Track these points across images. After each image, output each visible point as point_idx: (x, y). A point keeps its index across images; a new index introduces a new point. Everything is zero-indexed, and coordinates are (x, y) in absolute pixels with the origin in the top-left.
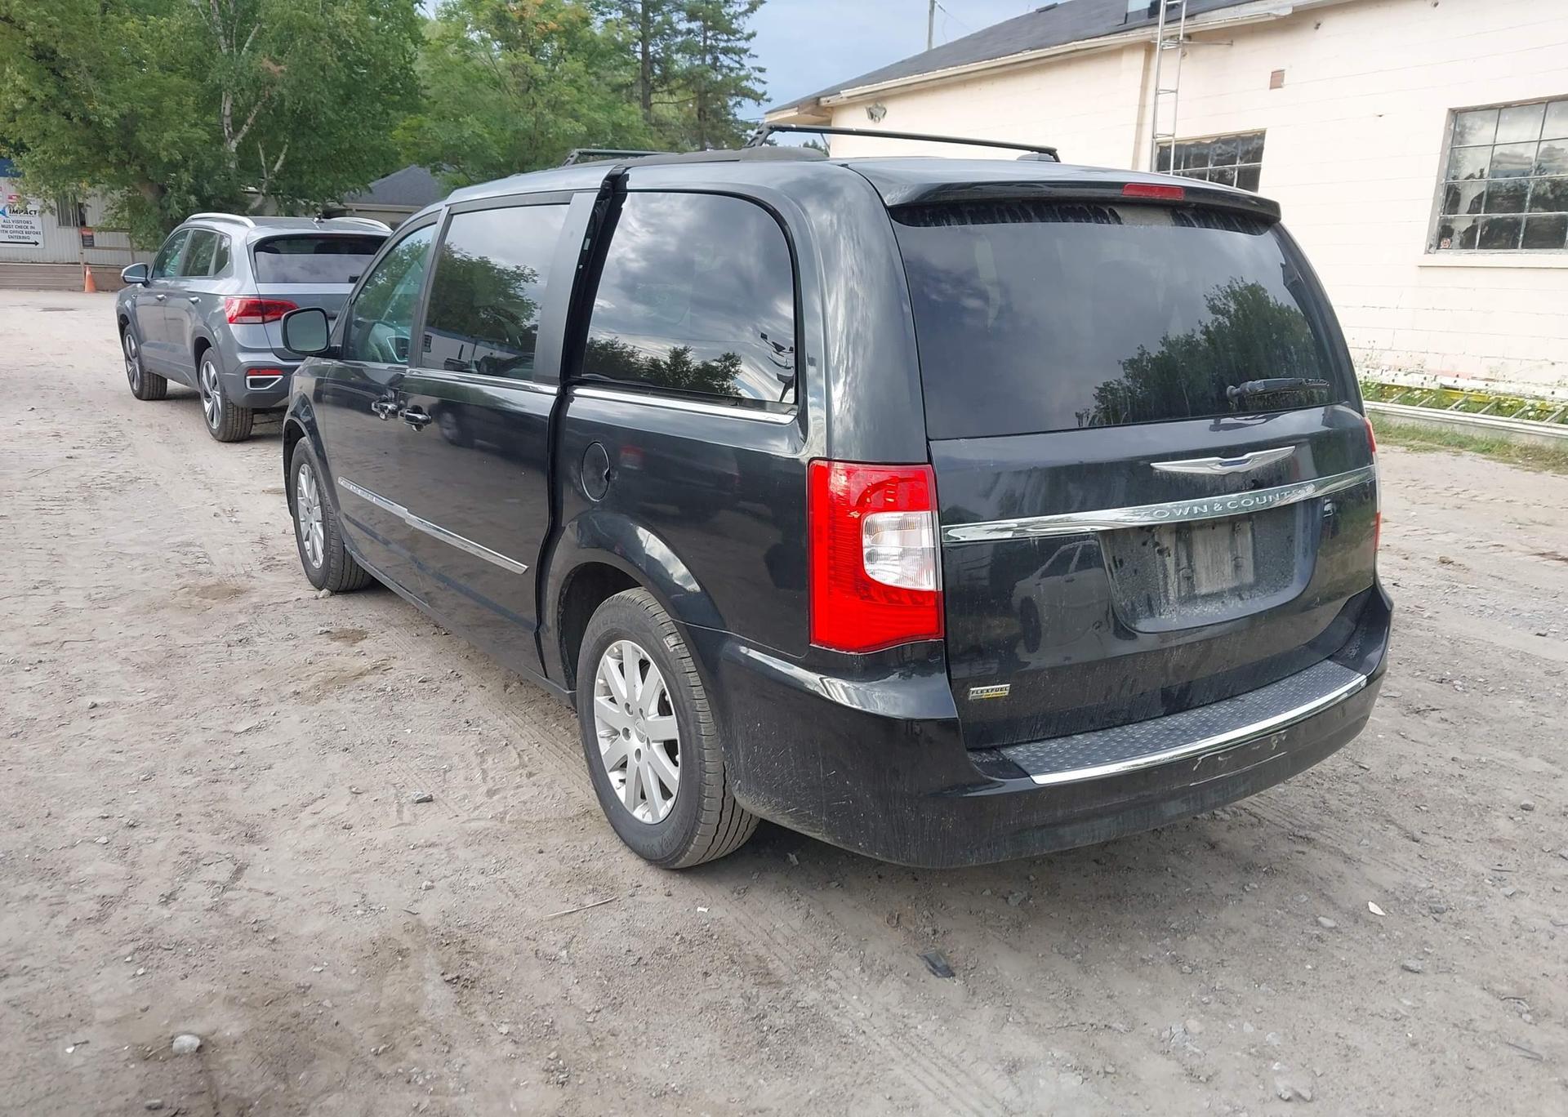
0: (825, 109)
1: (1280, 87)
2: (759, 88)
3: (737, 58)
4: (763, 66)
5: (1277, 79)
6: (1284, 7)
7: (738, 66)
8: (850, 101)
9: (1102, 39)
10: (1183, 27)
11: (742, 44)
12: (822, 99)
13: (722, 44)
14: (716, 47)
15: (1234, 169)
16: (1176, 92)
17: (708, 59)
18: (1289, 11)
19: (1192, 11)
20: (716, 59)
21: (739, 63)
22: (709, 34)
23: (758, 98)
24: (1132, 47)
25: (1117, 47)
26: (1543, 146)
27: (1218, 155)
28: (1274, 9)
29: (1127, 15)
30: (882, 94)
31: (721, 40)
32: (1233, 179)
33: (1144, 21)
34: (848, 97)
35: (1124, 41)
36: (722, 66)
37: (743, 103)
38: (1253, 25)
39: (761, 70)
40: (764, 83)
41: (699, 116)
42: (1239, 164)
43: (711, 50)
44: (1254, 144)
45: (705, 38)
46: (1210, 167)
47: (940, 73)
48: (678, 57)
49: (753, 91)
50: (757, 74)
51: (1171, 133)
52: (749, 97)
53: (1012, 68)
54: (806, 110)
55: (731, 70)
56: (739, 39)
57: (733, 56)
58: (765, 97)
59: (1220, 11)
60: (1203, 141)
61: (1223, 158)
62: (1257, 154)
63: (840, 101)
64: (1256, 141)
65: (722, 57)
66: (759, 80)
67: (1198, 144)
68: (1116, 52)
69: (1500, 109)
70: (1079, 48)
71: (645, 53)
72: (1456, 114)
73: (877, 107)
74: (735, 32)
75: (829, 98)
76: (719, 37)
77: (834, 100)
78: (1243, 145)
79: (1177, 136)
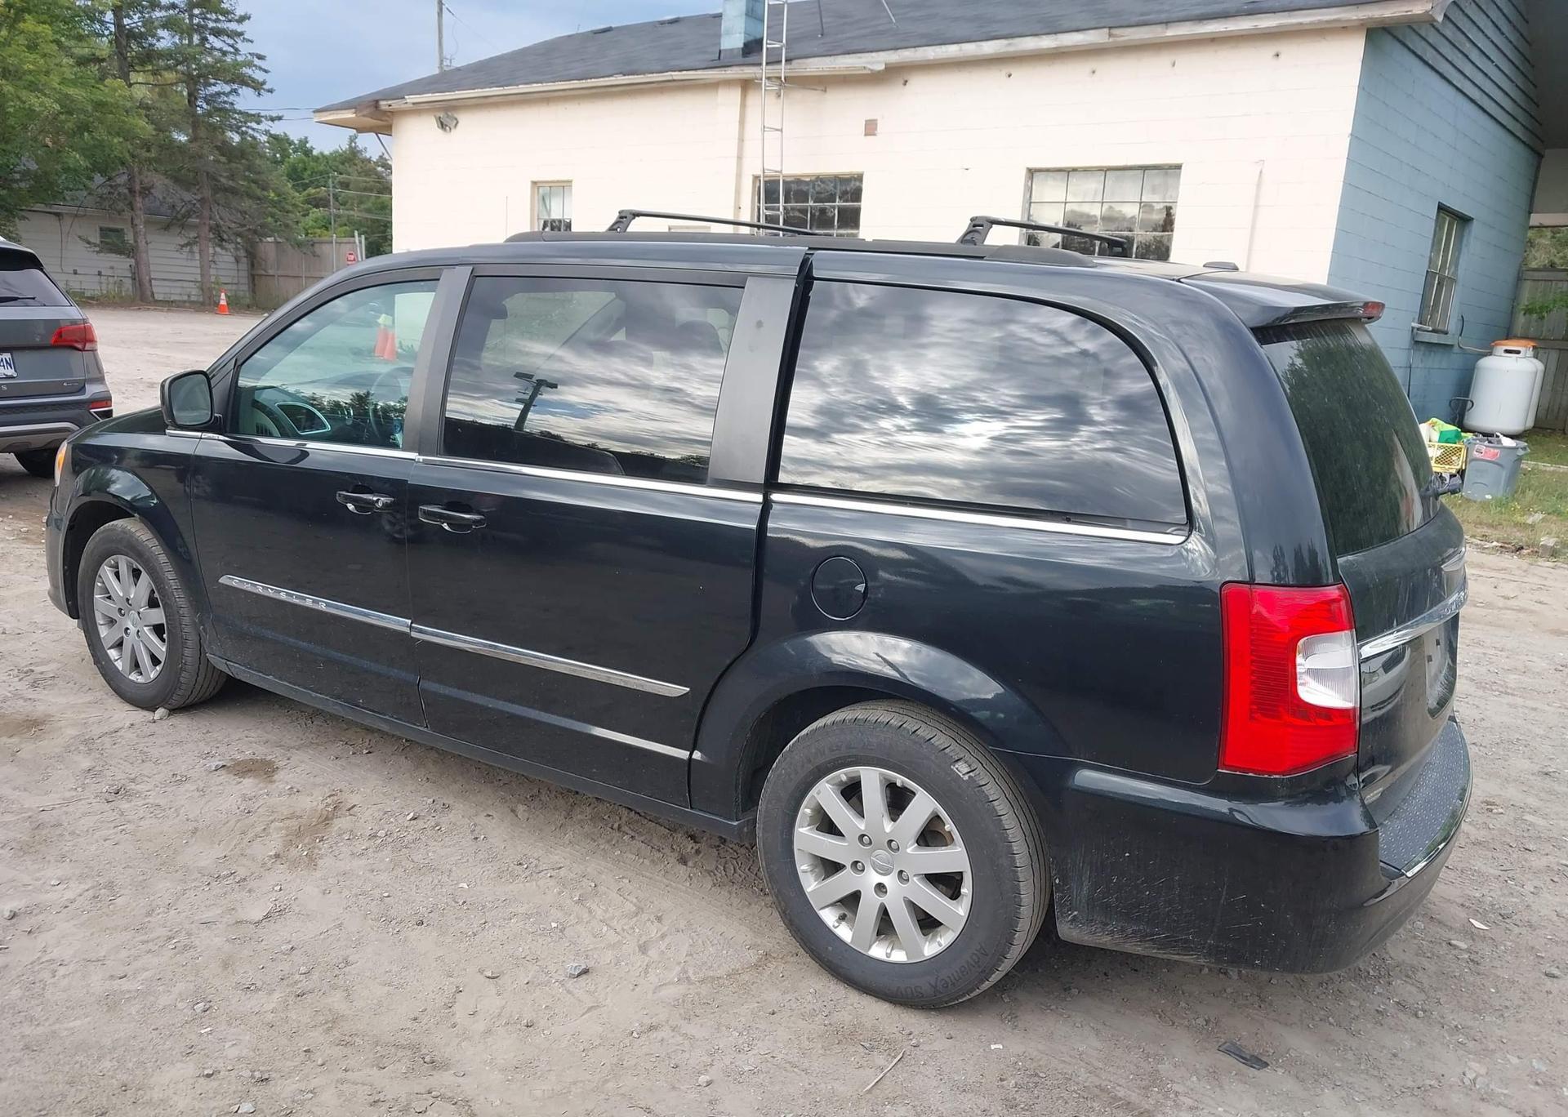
0: (385, 112)
1: (875, 135)
2: (258, 76)
3: (231, 42)
4: (262, 54)
5: (871, 128)
6: (879, 62)
7: (232, 50)
8: (415, 107)
9: (699, 72)
10: (783, 70)
11: (233, 26)
12: (382, 103)
13: (211, 24)
14: (205, 27)
15: (834, 207)
16: (781, 130)
17: (196, 39)
18: (882, 67)
19: (792, 55)
20: (204, 40)
21: (232, 46)
22: (196, 11)
23: (258, 86)
24: (728, 83)
25: (712, 81)
26: (1106, 206)
27: (817, 193)
28: (869, 63)
29: (720, 51)
30: (454, 103)
31: (210, 19)
32: (834, 216)
33: (741, 60)
34: (414, 104)
35: (722, 76)
36: (213, 48)
37: (240, 91)
38: (845, 77)
39: (261, 57)
40: (266, 71)
41: (189, 101)
42: (838, 203)
43: (200, 29)
44: (853, 185)
45: (192, 16)
46: (811, 203)
47: (523, 88)
48: (161, 32)
49: (254, 80)
50: (257, 62)
51: (779, 169)
52: (248, 85)
53: (599, 90)
54: (365, 112)
55: (224, 53)
56: (230, 21)
57: (226, 38)
58: (264, 87)
59: (816, 59)
60: (803, 179)
61: (823, 196)
62: (856, 195)
63: (403, 106)
64: (853, 182)
65: (211, 38)
66: (261, 68)
67: (798, 181)
68: (714, 86)
69: (1069, 172)
70: (675, 78)
71: (119, 25)
72: (1032, 172)
73: (448, 116)
74: (225, 13)
75: (390, 102)
76: (208, 16)
77: (396, 105)
78: (841, 185)
79: (784, 172)
